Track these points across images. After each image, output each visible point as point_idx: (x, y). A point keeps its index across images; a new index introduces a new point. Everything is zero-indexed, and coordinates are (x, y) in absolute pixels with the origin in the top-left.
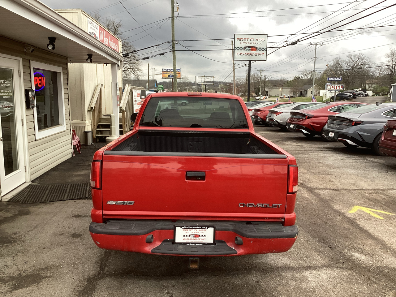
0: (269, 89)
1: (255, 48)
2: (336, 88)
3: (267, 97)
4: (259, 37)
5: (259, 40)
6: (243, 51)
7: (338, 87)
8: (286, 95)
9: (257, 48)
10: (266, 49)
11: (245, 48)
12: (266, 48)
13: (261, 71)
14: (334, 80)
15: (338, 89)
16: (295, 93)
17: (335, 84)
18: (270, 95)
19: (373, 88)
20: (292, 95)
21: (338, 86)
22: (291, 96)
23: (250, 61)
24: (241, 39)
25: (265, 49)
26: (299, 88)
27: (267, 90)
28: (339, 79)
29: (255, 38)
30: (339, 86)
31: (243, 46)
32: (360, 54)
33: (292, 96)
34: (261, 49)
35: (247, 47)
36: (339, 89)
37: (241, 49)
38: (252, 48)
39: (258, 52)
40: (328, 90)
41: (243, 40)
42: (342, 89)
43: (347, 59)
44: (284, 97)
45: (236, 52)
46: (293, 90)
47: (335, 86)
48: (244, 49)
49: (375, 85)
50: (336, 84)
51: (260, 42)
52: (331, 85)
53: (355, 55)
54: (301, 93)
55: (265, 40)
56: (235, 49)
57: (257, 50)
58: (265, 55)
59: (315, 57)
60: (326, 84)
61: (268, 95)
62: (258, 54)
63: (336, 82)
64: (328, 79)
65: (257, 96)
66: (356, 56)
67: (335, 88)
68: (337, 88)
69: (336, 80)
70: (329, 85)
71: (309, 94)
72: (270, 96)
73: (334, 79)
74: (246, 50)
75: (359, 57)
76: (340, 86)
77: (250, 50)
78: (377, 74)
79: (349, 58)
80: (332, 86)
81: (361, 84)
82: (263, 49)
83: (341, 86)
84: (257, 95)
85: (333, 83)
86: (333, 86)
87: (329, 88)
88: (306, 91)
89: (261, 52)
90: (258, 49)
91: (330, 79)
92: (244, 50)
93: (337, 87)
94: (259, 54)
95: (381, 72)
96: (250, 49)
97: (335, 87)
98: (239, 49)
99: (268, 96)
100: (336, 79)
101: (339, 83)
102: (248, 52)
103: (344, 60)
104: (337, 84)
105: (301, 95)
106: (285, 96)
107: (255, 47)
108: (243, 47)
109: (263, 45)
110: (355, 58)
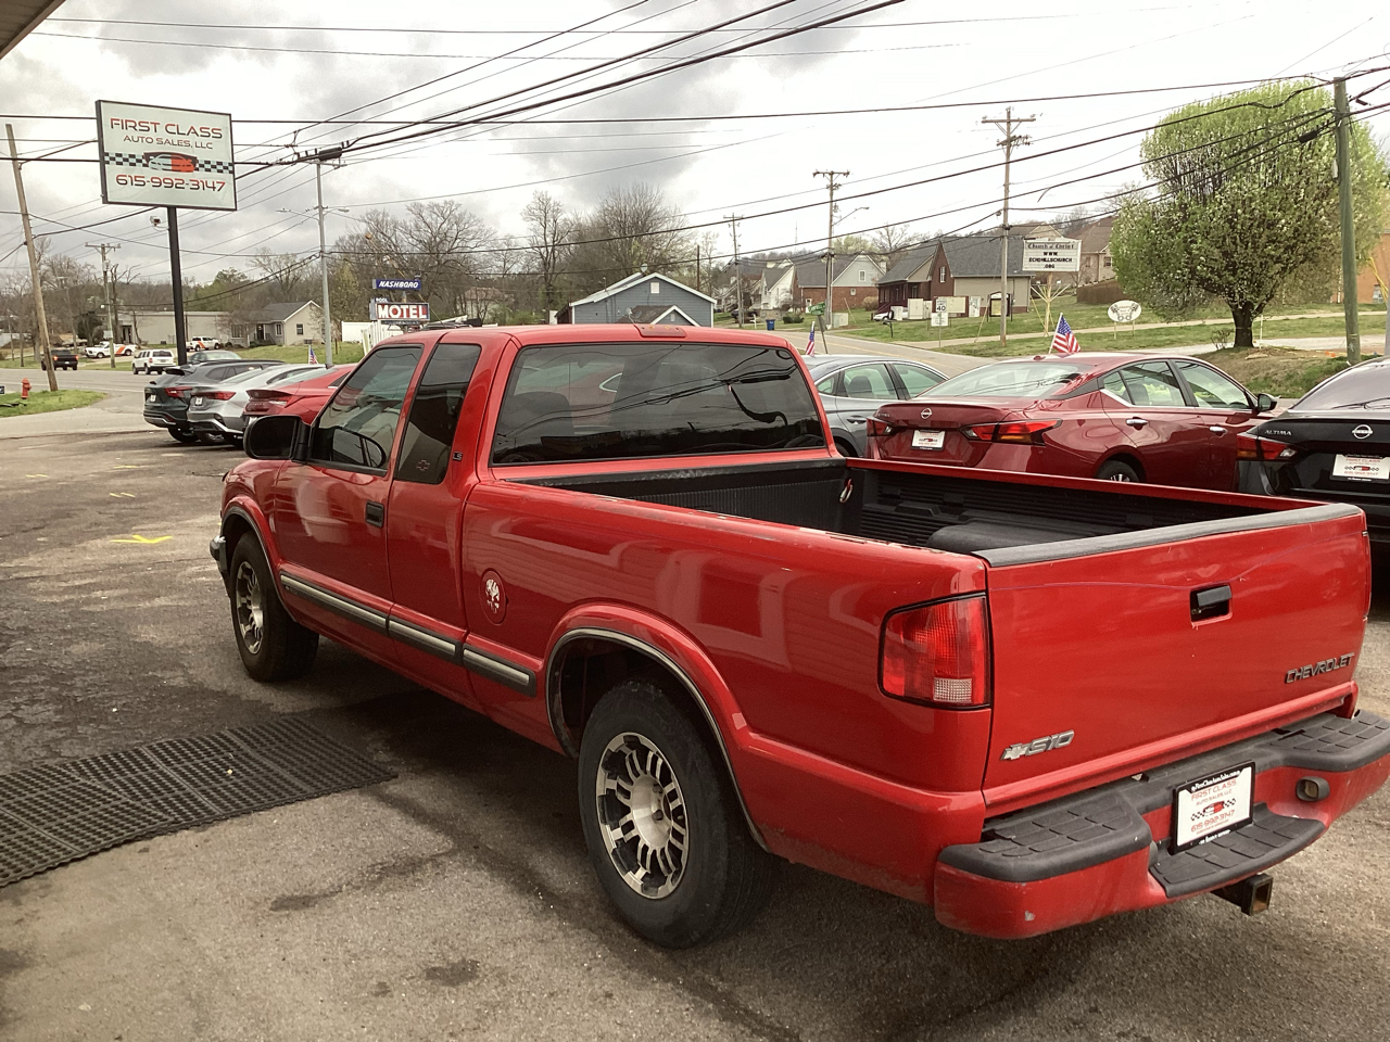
0: (134, 316)
1: (191, 163)
2: (405, 316)
3: (132, 347)
4: (199, 122)
5: (199, 133)
6: (139, 170)
7: (412, 312)
8: (205, 339)
9: (194, 160)
10: (230, 168)
11: (148, 160)
12: (230, 164)
13: (103, 248)
14: (399, 289)
15: (413, 317)
16: (237, 331)
17: (399, 301)
18: (140, 341)
19: (491, 314)
20: (225, 338)
21: (412, 307)
22: (225, 342)
23: (172, 210)
24: (129, 124)
25: (226, 168)
26: (252, 315)
27: (125, 320)
28: (411, 285)
29: (185, 122)
30: (415, 307)
31: (139, 151)
32: (446, 203)
33: (229, 344)
34: (210, 166)
35: (155, 155)
36: (415, 317)
37: (132, 161)
38: (177, 162)
39: (200, 175)
40: (383, 322)
41: (138, 127)
42: (425, 316)
43: (409, 220)
44: (198, 346)
45: (112, 169)
46: (231, 321)
47: (402, 307)
48: (144, 161)
49: (496, 306)
50: (405, 301)
51: (205, 141)
52: (389, 305)
53: (432, 207)
54: (262, 331)
55: (225, 133)
56: (107, 158)
57: (198, 170)
58: (229, 188)
59: (320, 208)
60: (373, 301)
61: (134, 339)
62: (201, 184)
63: (404, 294)
64: (378, 283)
65: (88, 345)
66: (436, 210)
67: (402, 315)
68: (408, 316)
69: (404, 289)
70: (383, 305)
71: (290, 335)
72: (141, 344)
73: (396, 285)
74: (154, 166)
75: (446, 212)
76: (418, 309)
77: (170, 168)
78: (495, 268)
79: (414, 216)
80: (392, 308)
81: (455, 303)
82: (219, 167)
83: (420, 307)
84: (85, 341)
85: (393, 296)
86: (397, 307)
87: (384, 313)
88: (280, 325)
89: (213, 177)
90: (202, 166)
91: (382, 284)
92: (145, 165)
93: (408, 310)
94: (205, 185)
95: (508, 265)
96: (169, 161)
97: (402, 310)
98: (121, 159)
99: (131, 343)
100: (402, 285)
101: (413, 297)
102: (162, 174)
103: (400, 220)
104: (408, 300)
105: (261, 340)
106: (202, 341)
107: (187, 157)
108: (139, 154)
109: (219, 153)
110: (434, 216)
